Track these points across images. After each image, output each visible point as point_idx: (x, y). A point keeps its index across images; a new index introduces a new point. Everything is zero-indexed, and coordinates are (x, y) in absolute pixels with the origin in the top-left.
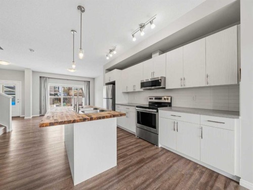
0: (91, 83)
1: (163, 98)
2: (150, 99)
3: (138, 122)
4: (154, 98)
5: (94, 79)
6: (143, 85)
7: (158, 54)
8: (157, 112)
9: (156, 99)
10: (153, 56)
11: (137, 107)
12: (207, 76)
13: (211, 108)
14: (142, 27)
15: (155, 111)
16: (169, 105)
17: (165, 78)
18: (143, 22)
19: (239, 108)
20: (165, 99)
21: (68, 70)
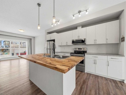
0: (32, 39)
1: (83, 49)
2: (75, 49)
5: (34, 37)
6: (73, 42)
7: (81, 27)
10: (78, 28)
11: (71, 53)
12: (107, 39)
13: (105, 53)
14: (79, 12)
15: (84, 55)
18: (81, 9)
21: (19, 30)
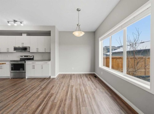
2: (21, 57)
3: (12, 70)
4: (24, 56)
7: (26, 35)
8: (25, 62)
9: (25, 56)
11: (11, 61)
12: (45, 49)
16: (32, 59)
17: (30, 47)
19: (50, 59)
20: (30, 57)
